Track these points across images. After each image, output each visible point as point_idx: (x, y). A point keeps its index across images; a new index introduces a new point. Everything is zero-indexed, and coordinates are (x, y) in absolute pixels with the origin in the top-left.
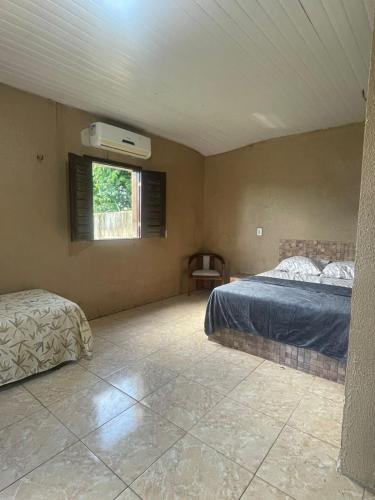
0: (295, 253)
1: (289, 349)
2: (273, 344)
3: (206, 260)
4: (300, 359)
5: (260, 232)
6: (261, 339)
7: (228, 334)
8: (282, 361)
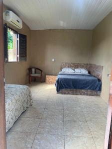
0: (65, 67)
1: (83, 91)
2: (78, 90)
3: (33, 70)
4: (86, 93)
5: (53, 60)
6: (75, 90)
7: (64, 90)
8: (81, 94)
